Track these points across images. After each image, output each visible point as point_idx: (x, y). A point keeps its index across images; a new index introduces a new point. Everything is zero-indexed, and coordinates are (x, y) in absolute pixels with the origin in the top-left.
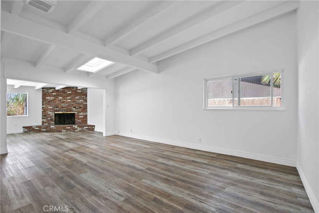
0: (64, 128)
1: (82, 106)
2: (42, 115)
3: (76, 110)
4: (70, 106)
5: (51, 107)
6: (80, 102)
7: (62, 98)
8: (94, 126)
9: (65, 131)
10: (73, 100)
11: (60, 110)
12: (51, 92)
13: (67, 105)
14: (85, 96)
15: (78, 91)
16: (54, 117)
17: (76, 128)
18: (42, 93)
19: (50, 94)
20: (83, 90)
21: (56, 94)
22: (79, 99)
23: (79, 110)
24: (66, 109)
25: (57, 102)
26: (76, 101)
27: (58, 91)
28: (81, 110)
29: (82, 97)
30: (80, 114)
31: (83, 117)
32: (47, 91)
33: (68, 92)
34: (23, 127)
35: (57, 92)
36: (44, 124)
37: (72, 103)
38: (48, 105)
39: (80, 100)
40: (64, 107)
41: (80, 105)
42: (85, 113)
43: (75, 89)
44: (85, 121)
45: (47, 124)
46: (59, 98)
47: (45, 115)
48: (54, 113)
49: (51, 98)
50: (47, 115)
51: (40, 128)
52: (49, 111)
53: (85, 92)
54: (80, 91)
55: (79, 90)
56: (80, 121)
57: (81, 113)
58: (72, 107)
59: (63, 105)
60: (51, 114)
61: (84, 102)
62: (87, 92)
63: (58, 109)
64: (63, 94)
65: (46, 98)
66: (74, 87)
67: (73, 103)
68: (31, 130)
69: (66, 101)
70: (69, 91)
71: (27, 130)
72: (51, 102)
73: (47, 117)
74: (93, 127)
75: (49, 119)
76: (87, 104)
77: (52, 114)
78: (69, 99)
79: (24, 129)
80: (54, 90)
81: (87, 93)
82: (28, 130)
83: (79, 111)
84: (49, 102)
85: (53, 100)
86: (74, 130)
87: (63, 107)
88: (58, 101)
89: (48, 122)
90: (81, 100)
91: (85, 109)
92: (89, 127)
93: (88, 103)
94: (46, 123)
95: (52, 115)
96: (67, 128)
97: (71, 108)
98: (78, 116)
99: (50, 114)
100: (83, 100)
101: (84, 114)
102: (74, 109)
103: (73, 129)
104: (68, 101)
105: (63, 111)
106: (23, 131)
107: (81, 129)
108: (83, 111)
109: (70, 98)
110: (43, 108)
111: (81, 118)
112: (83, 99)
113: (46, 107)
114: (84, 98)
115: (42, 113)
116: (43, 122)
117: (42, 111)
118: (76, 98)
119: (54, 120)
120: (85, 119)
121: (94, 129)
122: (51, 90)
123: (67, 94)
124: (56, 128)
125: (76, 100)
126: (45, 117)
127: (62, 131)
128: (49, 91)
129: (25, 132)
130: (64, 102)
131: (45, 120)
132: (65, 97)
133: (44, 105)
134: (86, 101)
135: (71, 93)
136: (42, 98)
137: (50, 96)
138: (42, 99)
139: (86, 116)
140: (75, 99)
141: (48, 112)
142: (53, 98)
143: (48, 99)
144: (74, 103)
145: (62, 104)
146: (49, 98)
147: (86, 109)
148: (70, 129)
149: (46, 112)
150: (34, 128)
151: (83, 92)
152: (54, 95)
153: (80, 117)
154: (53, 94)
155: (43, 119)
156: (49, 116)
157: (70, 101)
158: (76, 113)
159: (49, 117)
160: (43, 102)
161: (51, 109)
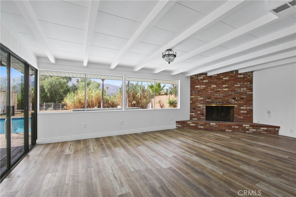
0: (229, 127)
1: (246, 96)
2: (191, 107)
3: (236, 102)
4: (227, 97)
5: (202, 98)
6: (242, 91)
7: (215, 86)
8: (279, 127)
9: (231, 131)
10: (231, 89)
11: (214, 102)
12: (201, 79)
13: (222, 95)
14: (249, 83)
15: (239, 76)
16: (205, 111)
17: (246, 128)
18: (191, 81)
19: (201, 81)
20: (247, 75)
21: (207, 81)
22: (240, 87)
23: (240, 102)
24: (221, 100)
25: (209, 91)
26: (236, 90)
27: (211, 77)
28: (242, 102)
29: (245, 84)
30: (241, 108)
31: (246, 112)
32: (197, 78)
33: (224, 79)
34: (177, 122)
35: (209, 79)
36: (193, 119)
37: (229, 93)
38: (198, 95)
39: (241, 89)
40: (219, 99)
41: (242, 95)
42: (250, 107)
43: (234, 73)
44: (249, 118)
45: (196, 119)
46: (212, 86)
47: (193, 108)
48: (205, 105)
49: (201, 86)
50: (197, 108)
51: (197, 125)
52: (199, 102)
53: (249, 78)
54: (243, 76)
55: (240, 74)
56: (242, 117)
57: (243, 106)
58: (230, 98)
59: (217, 95)
60: (201, 107)
61: (247, 91)
62: (252, 77)
63: (210, 100)
64: (217, 80)
65: (196, 87)
66: (233, 71)
67: (231, 93)
68: (185, 127)
69: (221, 89)
70: (226, 77)
71: (180, 126)
72: (201, 92)
73: (196, 111)
74: (276, 129)
75: (199, 112)
76: (252, 94)
77: (203, 106)
78: (226, 88)
79: (178, 124)
80: (205, 76)
81: (252, 79)
82: (182, 126)
83: (240, 104)
84: (199, 91)
85: (204, 89)
86: (244, 131)
87: (217, 98)
88: (211, 90)
89: (198, 116)
90: (243, 88)
91: (249, 100)
92: (269, 128)
93: (254, 93)
94: (194, 118)
95: (203, 108)
96: (233, 127)
97: (228, 99)
98: (239, 110)
99: (199, 107)
100: (246, 89)
101: (248, 108)
102: (233, 100)
103: (242, 130)
104: (224, 89)
105: (217, 103)
106: (177, 126)
107: (255, 130)
108: (246, 104)
109: (227, 86)
110: (191, 99)
111: (244, 113)
112: (247, 87)
113: (195, 98)
114: (248, 85)
115: (190, 105)
116: (192, 117)
117: (191, 103)
118: (235, 85)
119: (205, 114)
120: (249, 116)
121: (278, 133)
122: (201, 76)
123: (223, 81)
124: (218, 126)
125: (236, 88)
126: (194, 111)
127: (226, 130)
128: (199, 78)
129: (178, 128)
130: (218, 91)
131: (194, 114)
132: (220, 84)
133: (192, 96)
134: (251, 89)
135: (228, 79)
136: (191, 87)
137: (200, 84)
138: (191, 89)
139: (251, 111)
140: (234, 87)
141: (198, 104)
142: (204, 86)
143: (197, 88)
144: (233, 93)
145: (215, 95)
146: (199, 86)
147: (252, 100)
148: (237, 129)
149: (195, 104)
150: (190, 124)
151: (247, 77)
152: (206, 82)
153: (241, 112)
154: (204, 81)
155: (191, 112)
156: (198, 109)
157: (227, 89)
158: (236, 106)
159: (199, 111)
160: (191, 91)
161: (202, 100)
